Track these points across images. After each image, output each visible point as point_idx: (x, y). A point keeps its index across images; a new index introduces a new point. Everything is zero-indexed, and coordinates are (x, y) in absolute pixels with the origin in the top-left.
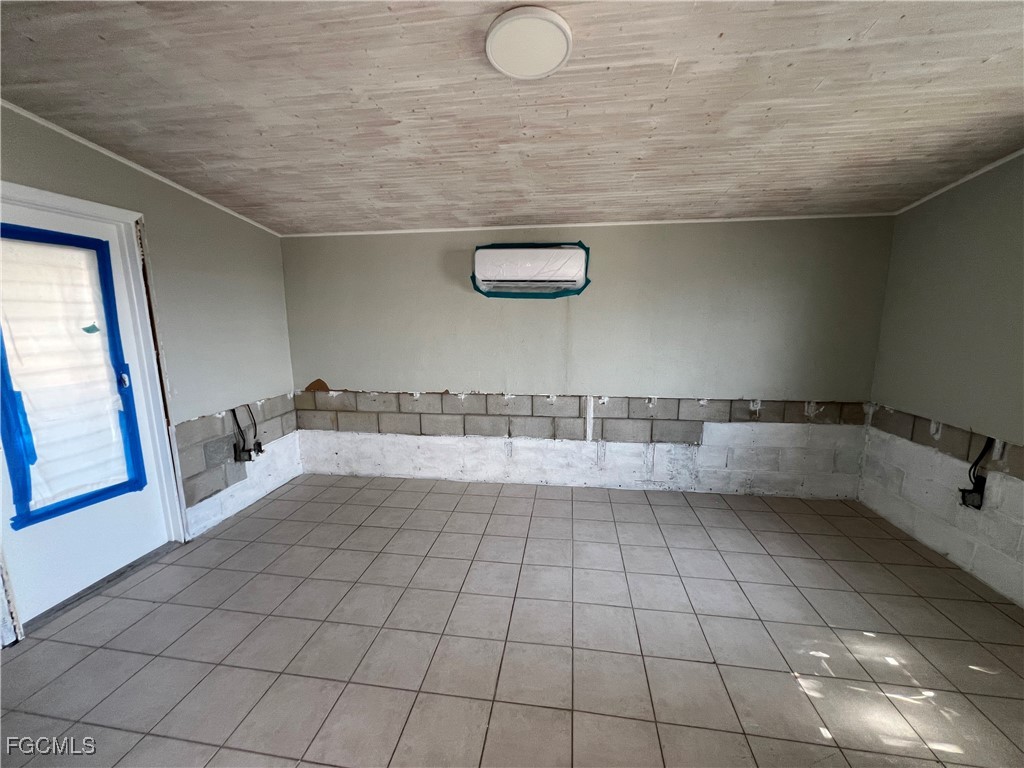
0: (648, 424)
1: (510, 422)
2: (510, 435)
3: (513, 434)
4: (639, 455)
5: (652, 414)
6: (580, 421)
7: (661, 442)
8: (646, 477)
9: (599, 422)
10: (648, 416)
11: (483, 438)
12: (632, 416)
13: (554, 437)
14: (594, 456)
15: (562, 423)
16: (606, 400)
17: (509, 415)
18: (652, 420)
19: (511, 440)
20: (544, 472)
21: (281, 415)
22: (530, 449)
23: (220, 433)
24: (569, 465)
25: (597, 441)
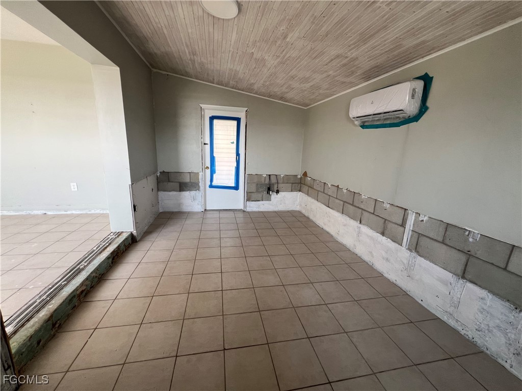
0: (463, 258)
1: (362, 214)
2: (360, 222)
3: (362, 222)
4: (445, 283)
5: (470, 248)
6: (402, 229)
7: (476, 284)
8: (451, 310)
9: (416, 235)
10: (466, 249)
11: (348, 218)
12: (447, 241)
13: (383, 234)
14: (405, 262)
15: (390, 225)
16: (425, 219)
17: (362, 209)
18: (468, 254)
19: (360, 225)
20: (372, 256)
21: (292, 183)
22: (368, 236)
23: (263, 181)
24: (387, 260)
25: (411, 251)
